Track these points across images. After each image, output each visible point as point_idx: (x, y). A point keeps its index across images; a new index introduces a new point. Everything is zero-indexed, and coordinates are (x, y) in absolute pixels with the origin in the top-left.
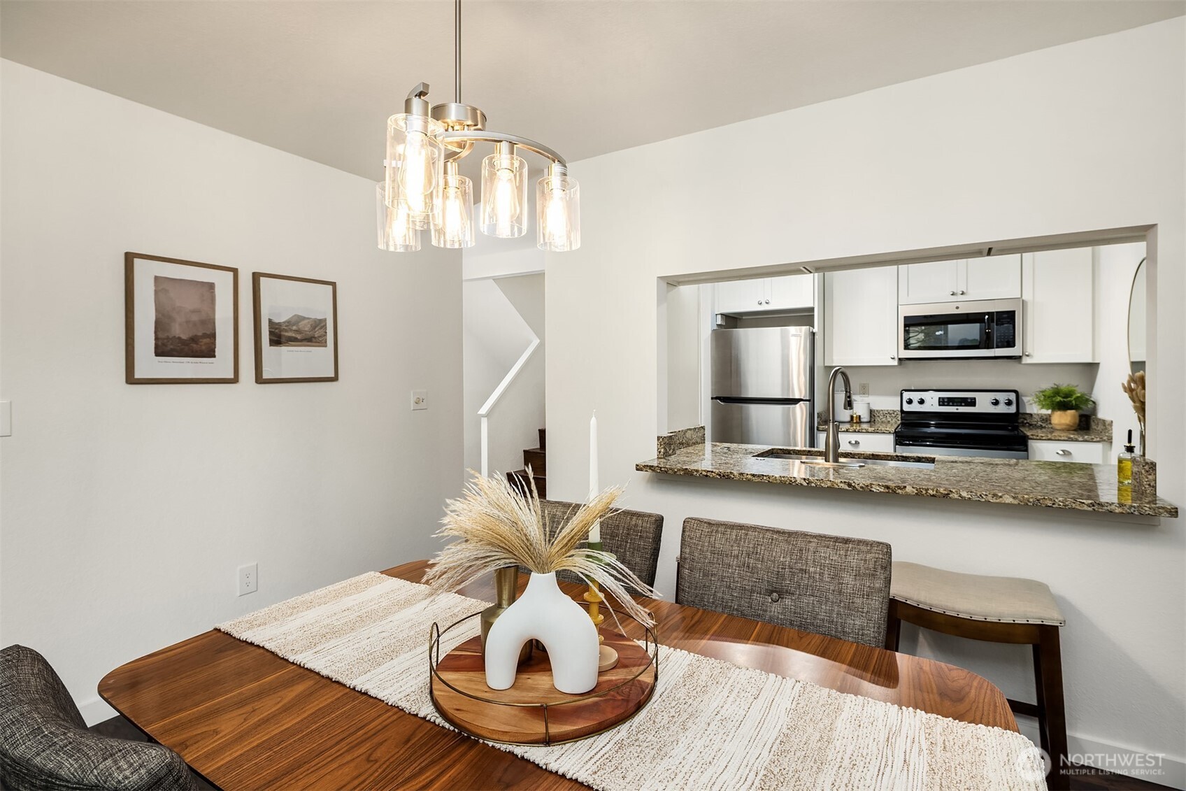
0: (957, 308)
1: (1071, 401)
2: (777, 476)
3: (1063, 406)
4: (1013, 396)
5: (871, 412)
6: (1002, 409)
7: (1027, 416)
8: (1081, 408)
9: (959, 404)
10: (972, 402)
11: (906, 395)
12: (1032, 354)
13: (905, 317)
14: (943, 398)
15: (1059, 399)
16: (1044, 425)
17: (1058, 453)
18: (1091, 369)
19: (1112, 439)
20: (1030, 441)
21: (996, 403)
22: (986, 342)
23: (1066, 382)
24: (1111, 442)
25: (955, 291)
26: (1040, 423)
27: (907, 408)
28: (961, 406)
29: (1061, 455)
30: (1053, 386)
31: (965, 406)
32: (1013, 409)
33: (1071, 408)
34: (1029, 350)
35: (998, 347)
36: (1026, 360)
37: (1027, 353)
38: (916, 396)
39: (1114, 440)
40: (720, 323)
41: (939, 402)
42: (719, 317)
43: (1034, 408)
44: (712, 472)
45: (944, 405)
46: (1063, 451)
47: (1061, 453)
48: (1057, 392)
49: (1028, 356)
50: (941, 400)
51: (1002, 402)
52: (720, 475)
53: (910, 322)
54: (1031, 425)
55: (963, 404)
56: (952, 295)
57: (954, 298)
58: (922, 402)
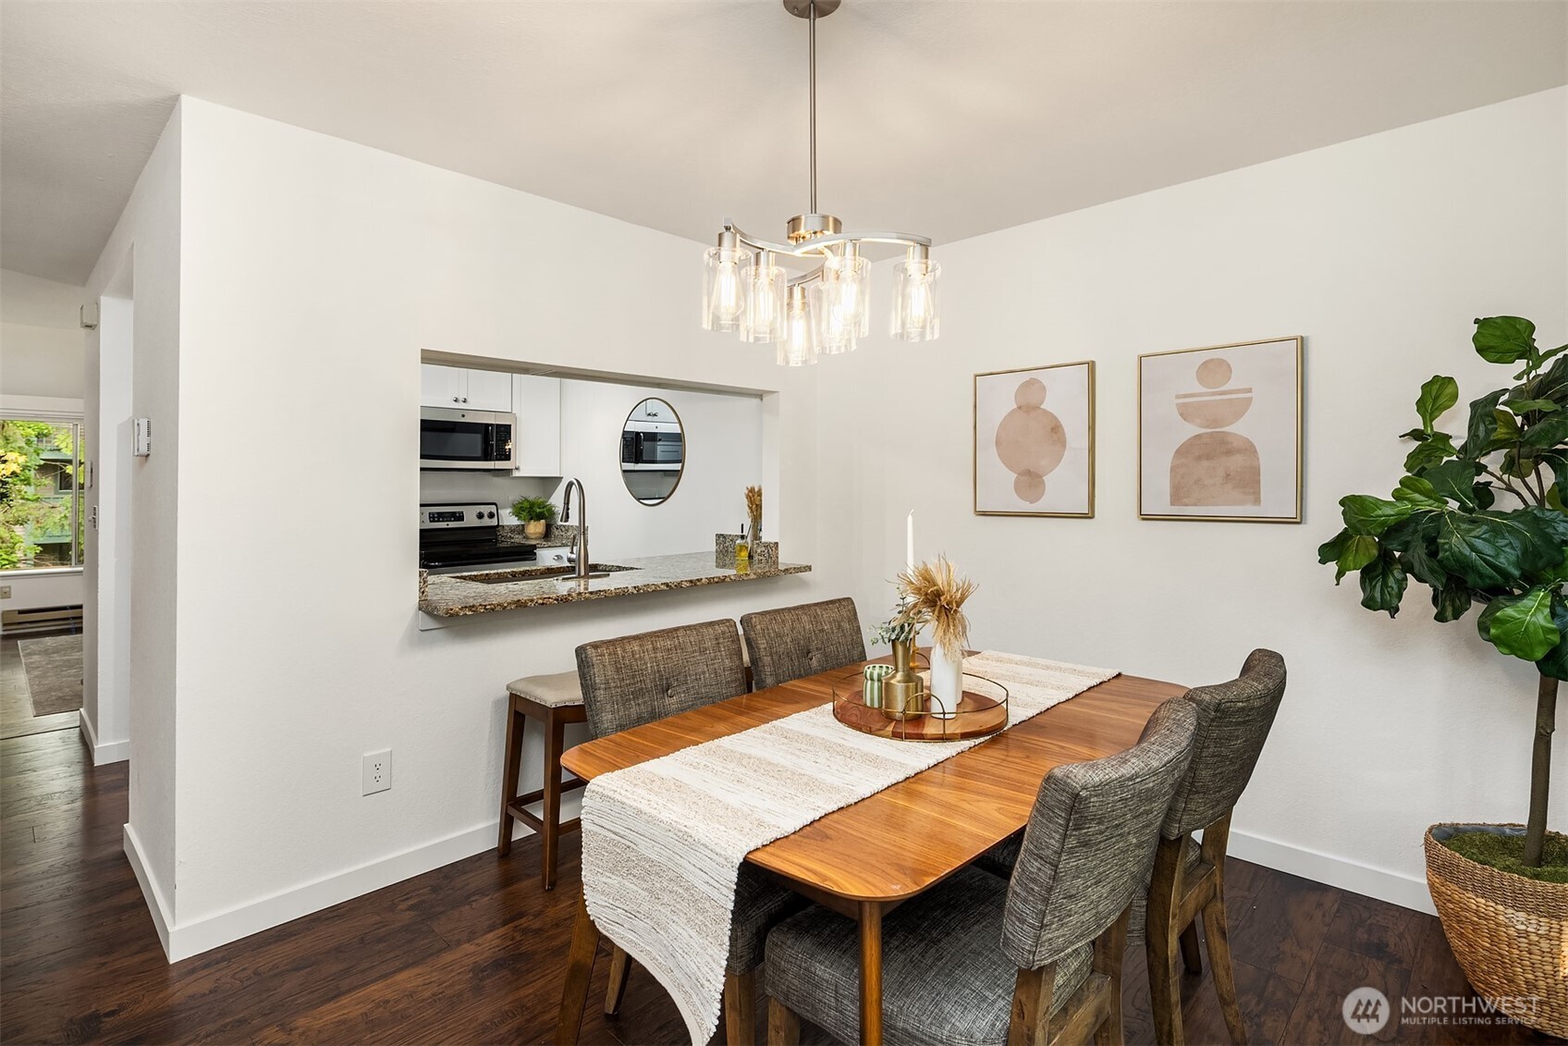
0: (463, 416)
1: (543, 512)
2: (613, 589)
4: (494, 509)
6: (484, 522)
8: (548, 518)
9: (449, 519)
10: (460, 517)
12: (520, 467)
14: (433, 514)
15: (530, 510)
17: (552, 559)
21: (480, 516)
22: (486, 454)
23: (532, 494)
25: (458, 398)
28: (451, 521)
31: (454, 521)
32: (492, 522)
33: (542, 518)
34: (518, 464)
35: (497, 460)
36: (516, 474)
37: (516, 467)
41: (430, 518)
43: (511, 520)
44: (549, 598)
45: (434, 521)
49: (516, 469)
50: (432, 516)
51: (486, 515)
52: (557, 600)
55: (453, 519)
56: (455, 401)
57: (457, 406)
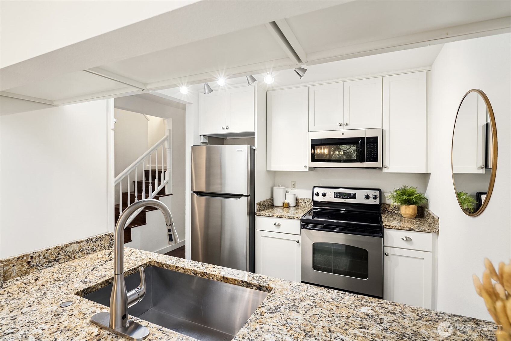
0: (343, 134)
1: (413, 199)
3: (408, 202)
4: (377, 193)
5: (297, 200)
6: (371, 201)
7: (387, 206)
8: (419, 203)
9: (346, 197)
10: (354, 197)
11: (316, 190)
12: (388, 166)
13: (311, 139)
15: (405, 197)
16: (396, 212)
17: (403, 239)
18: (425, 177)
19: (438, 231)
20: (385, 230)
21: (367, 197)
22: (360, 158)
23: (411, 185)
24: (438, 233)
25: (342, 123)
26: (394, 211)
27: (316, 199)
28: (347, 198)
29: (405, 240)
30: (402, 187)
31: (350, 198)
32: (377, 202)
33: (413, 204)
34: (386, 163)
35: (367, 161)
36: (385, 171)
37: (385, 166)
38: (321, 191)
39: (440, 232)
40: (202, 141)
41: (334, 195)
42: (202, 137)
43: (390, 201)
45: (337, 197)
46: (406, 237)
47: (405, 239)
48: (404, 192)
49: (386, 168)
50: (336, 194)
51: (371, 197)
53: (316, 144)
54: (389, 212)
55: (348, 197)
56: (340, 125)
57: (341, 128)
58: (324, 195)
